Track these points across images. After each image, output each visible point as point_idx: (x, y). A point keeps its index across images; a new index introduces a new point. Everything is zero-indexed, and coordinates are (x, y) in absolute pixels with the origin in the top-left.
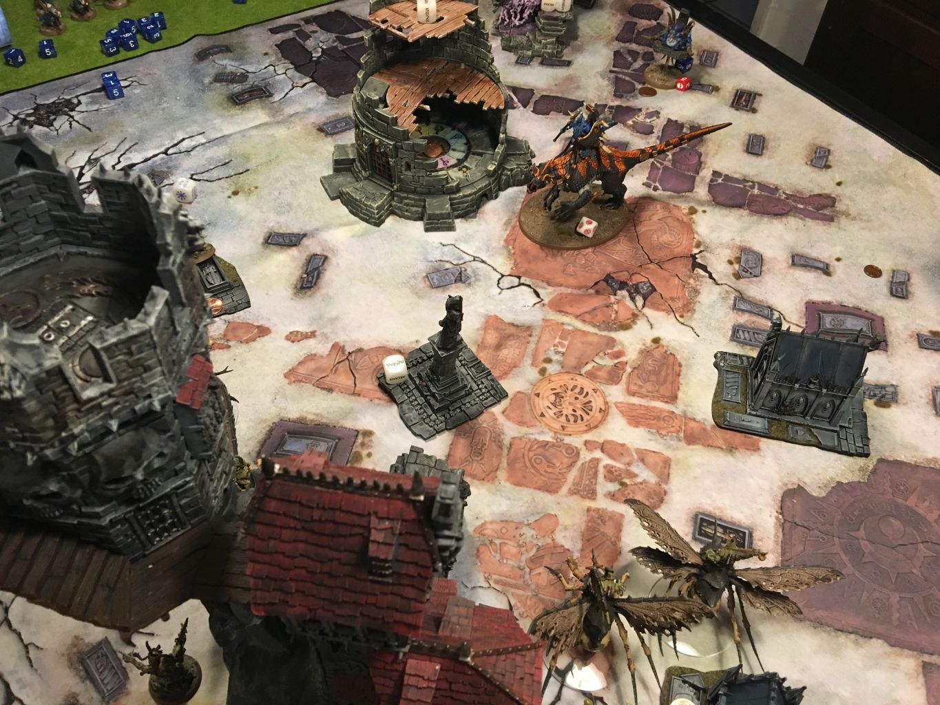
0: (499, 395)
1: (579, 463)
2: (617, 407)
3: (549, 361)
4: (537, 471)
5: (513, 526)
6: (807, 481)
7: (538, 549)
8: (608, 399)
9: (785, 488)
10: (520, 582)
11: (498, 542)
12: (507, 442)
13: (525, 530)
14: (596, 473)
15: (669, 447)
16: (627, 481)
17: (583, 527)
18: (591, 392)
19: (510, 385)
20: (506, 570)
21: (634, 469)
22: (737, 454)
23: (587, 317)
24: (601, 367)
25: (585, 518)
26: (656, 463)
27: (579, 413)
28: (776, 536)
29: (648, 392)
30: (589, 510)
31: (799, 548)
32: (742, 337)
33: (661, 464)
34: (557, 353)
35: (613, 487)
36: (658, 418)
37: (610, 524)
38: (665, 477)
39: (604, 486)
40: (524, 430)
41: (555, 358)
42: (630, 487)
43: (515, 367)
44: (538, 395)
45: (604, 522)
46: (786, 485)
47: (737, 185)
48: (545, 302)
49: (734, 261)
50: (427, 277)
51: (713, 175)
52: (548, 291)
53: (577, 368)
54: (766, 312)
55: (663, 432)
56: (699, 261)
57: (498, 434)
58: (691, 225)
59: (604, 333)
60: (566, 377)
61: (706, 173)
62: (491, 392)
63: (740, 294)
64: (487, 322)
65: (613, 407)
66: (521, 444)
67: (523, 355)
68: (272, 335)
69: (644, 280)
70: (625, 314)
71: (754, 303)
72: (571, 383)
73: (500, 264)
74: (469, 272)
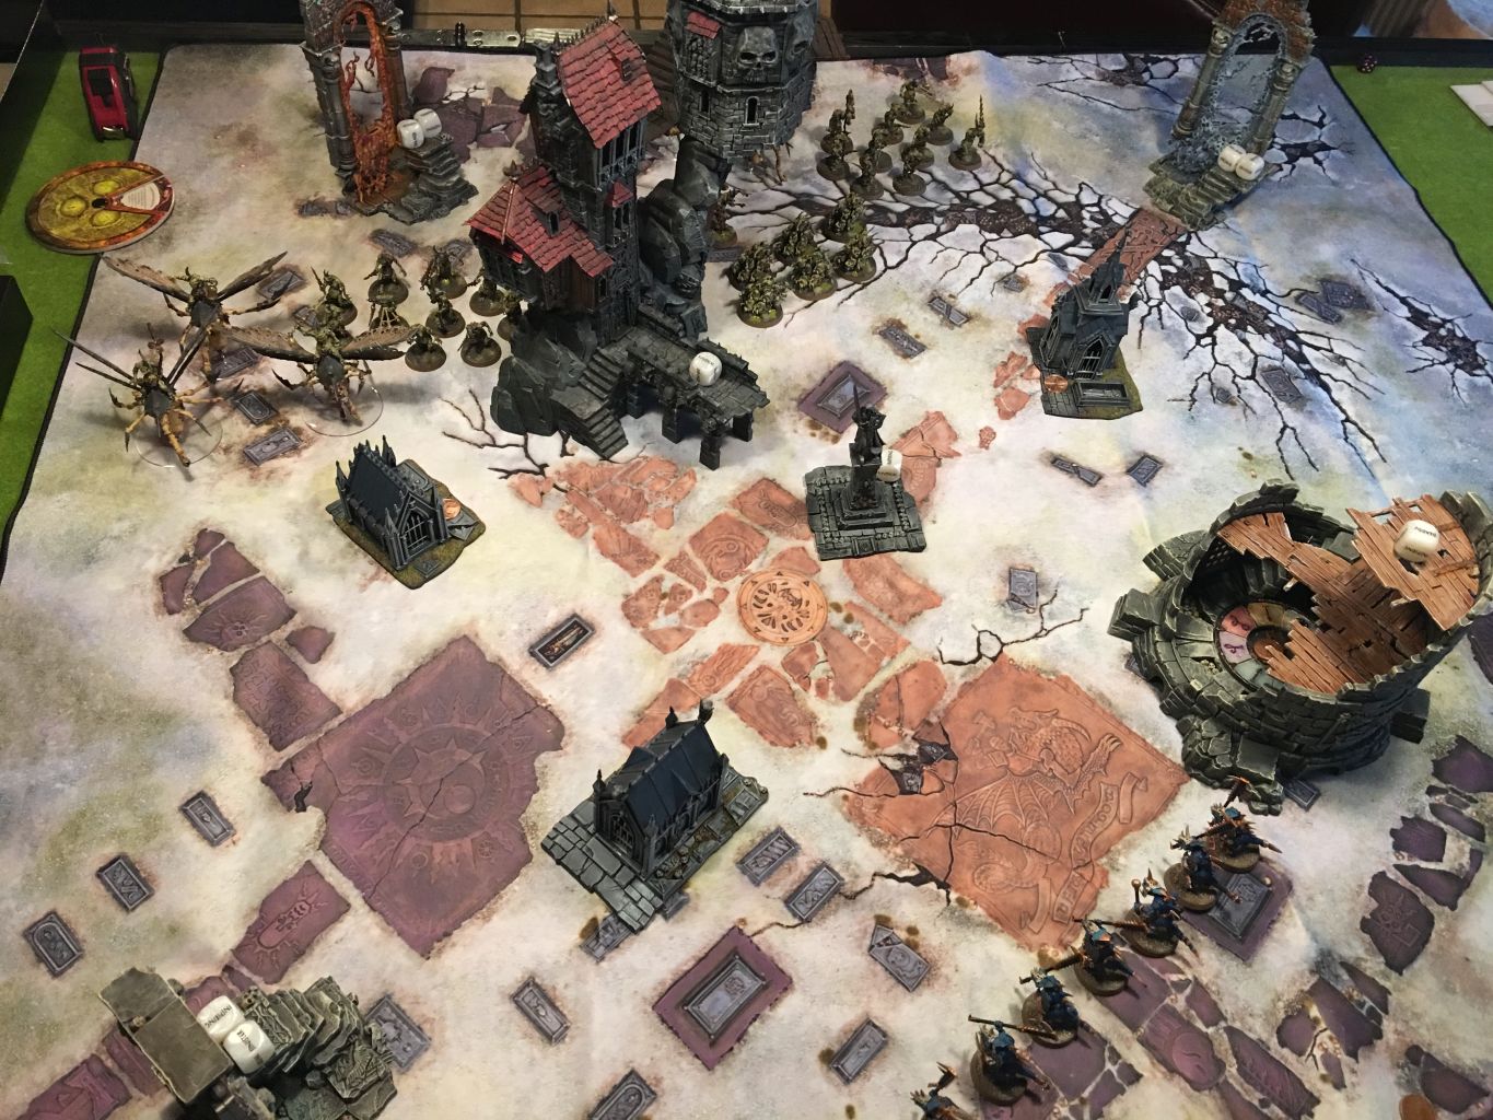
0: (827, 552)
1: (709, 576)
2: (753, 647)
3: (849, 619)
4: (722, 540)
5: (680, 496)
6: (561, 761)
7: (647, 503)
8: (768, 645)
9: (567, 732)
10: (628, 477)
11: (673, 481)
12: (767, 533)
13: (670, 502)
14: (690, 582)
15: (679, 662)
16: (665, 602)
17: (645, 544)
18: (786, 635)
19: (832, 570)
20: (645, 473)
21: (674, 616)
22: (631, 719)
23: (892, 689)
24: (814, 662)
25: (651, 549)
26: (668, 639)
27: (765, 609)
28: (530, 686)
29: (754, 686)
30: (657, 557)
31: (505, 696)
32: (776, 844)
33: (665, 642)
34: (856, 634)
35: (666, 586)
36: (718, 673)
37: (635, 564)
38: (649, 636)
39: (670, 580)
40: (771, 556)
41: (849, 629)
42: (657, 600)
43: (855, 586)
44: (807, 583)
45: (639, 561)
46: (571, 735)
47: (1090, 1089)
48: (939, 664)
49: (912, 938)
50: (1032, 571)
51: (1131, 1066)
52: (957, 678)
53: (825, 642)
54: (801, 908)
55: (698, 667)
56: (932, 886)
57: (780, 531)
58: (1016, 936)
59: (861, 696)
60: (818, 624)
61: (1138, 1058)
62: (831, 546)
63: (846, 897)
64: (934, 593)
65: (756, 643)
66: (758, 542)
67: (868, 598)
68: (998, 419)
69: (925, 789)
70: (880, 734)
71: (824, 903)
72: (807, 623)
73: (1027, 654)
74: (1024, 614)
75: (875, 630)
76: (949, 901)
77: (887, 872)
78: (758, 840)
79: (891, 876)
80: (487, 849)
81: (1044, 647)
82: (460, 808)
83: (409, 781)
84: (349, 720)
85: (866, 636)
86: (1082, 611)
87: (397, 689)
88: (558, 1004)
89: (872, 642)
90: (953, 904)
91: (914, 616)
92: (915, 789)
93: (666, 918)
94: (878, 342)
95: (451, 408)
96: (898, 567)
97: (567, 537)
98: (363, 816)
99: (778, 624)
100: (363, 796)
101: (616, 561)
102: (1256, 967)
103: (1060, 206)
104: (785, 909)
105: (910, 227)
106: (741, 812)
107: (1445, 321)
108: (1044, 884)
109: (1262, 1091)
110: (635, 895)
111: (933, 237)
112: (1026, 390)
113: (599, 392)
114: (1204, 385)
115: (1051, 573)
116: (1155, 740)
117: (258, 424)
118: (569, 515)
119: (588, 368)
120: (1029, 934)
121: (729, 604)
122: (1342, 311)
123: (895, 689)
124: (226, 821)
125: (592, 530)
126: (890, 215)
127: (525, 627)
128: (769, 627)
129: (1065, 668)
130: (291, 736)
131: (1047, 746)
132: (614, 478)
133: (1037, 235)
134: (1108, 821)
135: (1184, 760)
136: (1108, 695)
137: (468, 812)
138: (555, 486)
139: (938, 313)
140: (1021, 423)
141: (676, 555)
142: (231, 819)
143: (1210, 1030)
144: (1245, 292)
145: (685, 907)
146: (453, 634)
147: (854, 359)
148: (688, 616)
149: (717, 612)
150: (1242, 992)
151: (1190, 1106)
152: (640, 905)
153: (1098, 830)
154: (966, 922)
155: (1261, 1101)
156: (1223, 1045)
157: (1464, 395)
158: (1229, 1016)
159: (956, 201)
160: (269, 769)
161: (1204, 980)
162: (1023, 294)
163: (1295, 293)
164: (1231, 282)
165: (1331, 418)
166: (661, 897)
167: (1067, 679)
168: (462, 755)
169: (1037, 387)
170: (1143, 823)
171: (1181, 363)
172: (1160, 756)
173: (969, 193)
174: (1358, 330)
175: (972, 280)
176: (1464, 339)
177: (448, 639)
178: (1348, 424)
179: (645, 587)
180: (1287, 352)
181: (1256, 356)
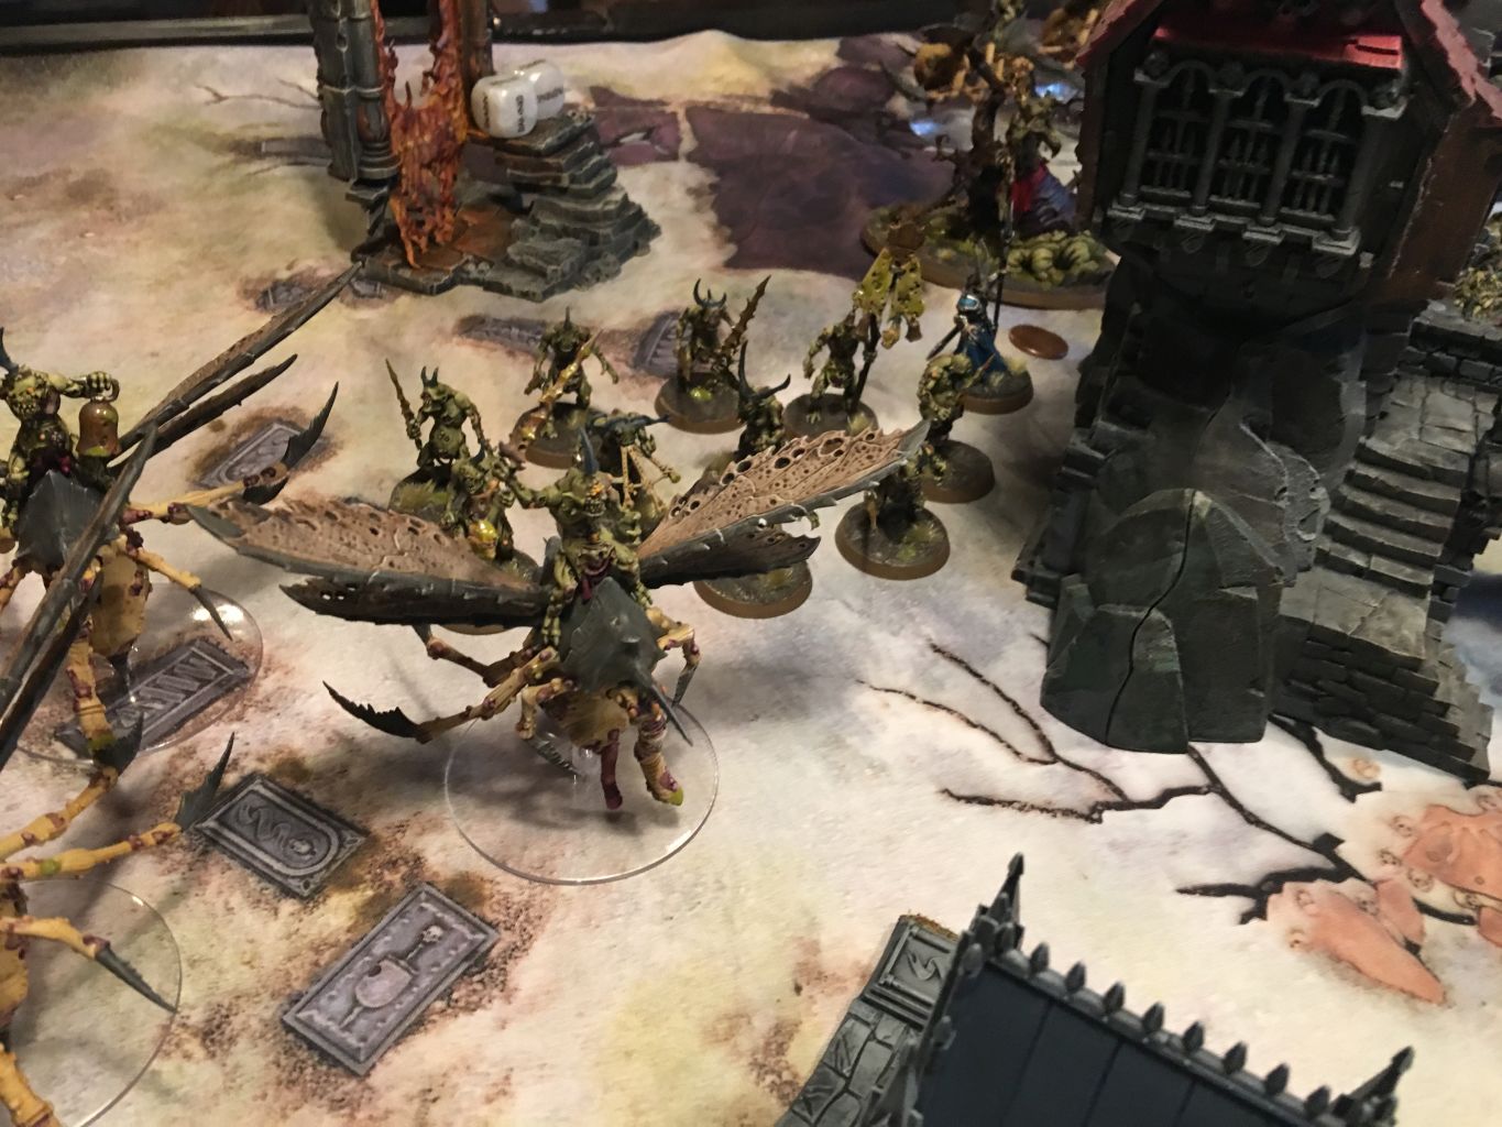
117: (311, 896)
138: (1425, 909)
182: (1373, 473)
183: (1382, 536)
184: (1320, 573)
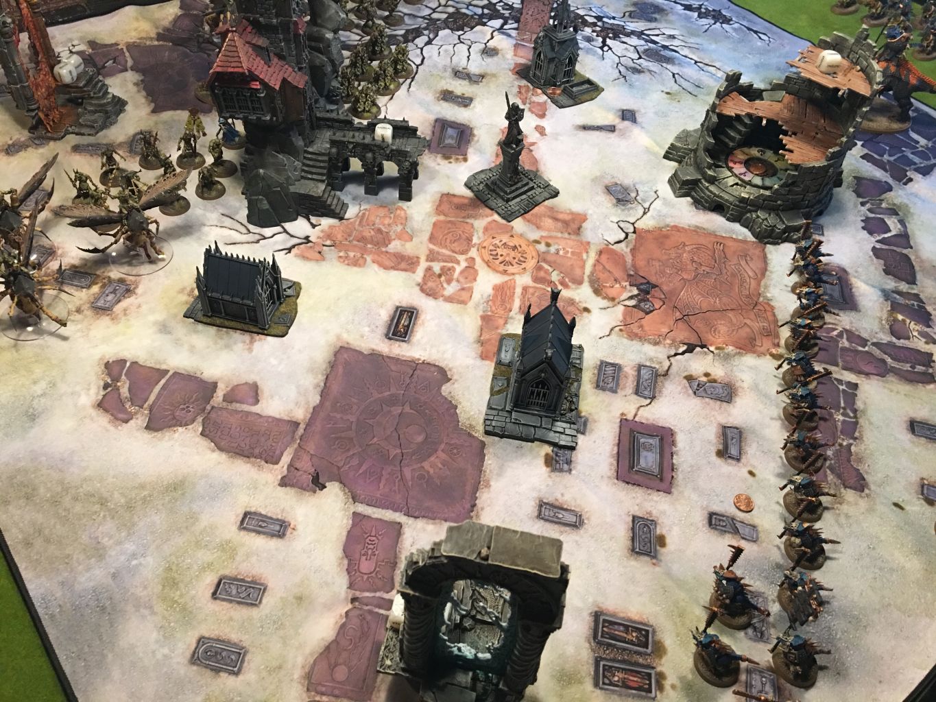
0: (509, 217)
1: (456, 255)
2: (510, 280)
3: (548, 245)
4: (447, 234)
5: (404, 222)
6: (456, 385)
7: (387, 233)
8: (517, 276)
9: (447, 369)
10: (364, 223)
11: (392, 215)
12: (468, 220)
13: (400, 227)
14: (448, 262)
15: (477, 306)
16: (443, 278)
17: (405, 254)
18: (523, 266)
19: (518, 224)
20: (372, 218)
21: (454, 284)
22: (476, 346)
24: (548, 273)
25: (411, 255)
26: (461, 296)
27: (501, 259)
28: (403, 356)
29: (528, 299)
30: (418, 258)
31: (393, 368)
32: (607, 369)
33: (461, 299)
34: (558, 251)
35: (437, 270)
36: (503, 301)
37: (409, 266)
38: (449, 299)
39: (437, 267)
40: (481, 231)
41: (552, 249)
42: (438, 279)
43: (537, 226)
44: (512, 236)
45: (410, 264)
46: (450, 370)
47: (842, 402)
48: (611, 246)
49: (709, 378)
50: (617, 184)
51: (849, 382)
52: (625, 249)
53: (545, 261)
54: (646, 393)
55: (490, 303)
56: (698, 349)
57: (475, 217)
58: (754, 352)
59: (586, 278)
60: (534, 254)
61: (849, 377)
62: (509, 213)
63: (663, 375)
64: (579, 214)
65: (511, 277)
66: (468, 228)
67: (549, 230)
68: (539, 119)
69: (657, 306)
70: (612, 292)
71: (655, 385)
72: (529, 256)
73: (647, 223)
74: (630, 205)
75: (567, 243)
76: (712, 352)
77: (673, 354)
78: (596, 372)
79: (676, 355)
80: (455, 451)
81: (652, 216)
82: (420, 439)
83: (375, 439)
84: (308, 425)
85: (564, 249)
86: (656, 192)
87: (324, 393)
88: (565, 507)
89: (570, 250)
90: (715, 352)
91: (579, 229)
92: (652, 309)
93: (583, 433)
94: (445, 105)
95: (218, 229)
96: (551, 209)
97: (355, 269)
98: (365, 472)
99: (514, 263)
100: (355, 462)
101: (397, 270)
102: (863, 310)
103: (483, 7)
104: (639, 398)
105: (413, 41)
106: (578, 362)
107: (701, 5)
108: (748, 322)
109: (907, 363)
110: (561, 430)
111: (429, 42)
112: (541, 101)
113: (319, 177)
114: (622, 69)
115: (627, 182)
116: (737, 235)
117: (89, 287)
118: (346, 257)
119: (304, 164)
120: (758, 349)
121: (479, 263)
122: (654, 15)
123: (601, 267)
124: (278, 520)
125: (369, 259)
126: (398, 38)
127: (373, 327)
128: (510, 267)
129: (670, 221)
130: (278, 452)
131: (693, 261)
132: (357, 227)
133: (484, 24)
134: (748, 280)
135: (756, 238)
136: (700, 225)
137: (426, 438)
138: (324, 245)
139: (465, 79)
140: (552, 117)
141: (427, 252)
142: (280, 517)
143: (867, 349)
144: (605, 20)
145: (588, 424)
146: (332, 350)
147: (440, 116)
148: (462, 280)
149: (476, 272)
150: (865, 325)
151: (887, 385)
152: (567, 433)
153: (747, 287)
154: (727, 357)
155: (911, 367)
156: (877, 352)
157: (734, 34)
158: (868, 338)
159: (427, 21)
160: (280, 477)
161: (848, 327)
162: (500, 55)
163: (627, 14)
164: (595, 17)
165: (689, 64)
166: (574, 423)
167: (675, 226)
168: (397, 410)
169: (545, 98)
170: (763, 275)
171: (603, 62)
172: (744, 242)
173: (429, 15)
174: (668, 22)
175: (468, 57)
176: (714, 10)
177: (331, 353)
178: (698, 64)
179: (425, 276)
180: (646, 41)
181: (635, 47)
182: (310, 156)
183: (314, 170)
184: (302, 180)
